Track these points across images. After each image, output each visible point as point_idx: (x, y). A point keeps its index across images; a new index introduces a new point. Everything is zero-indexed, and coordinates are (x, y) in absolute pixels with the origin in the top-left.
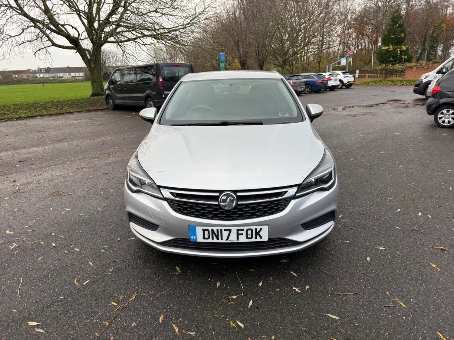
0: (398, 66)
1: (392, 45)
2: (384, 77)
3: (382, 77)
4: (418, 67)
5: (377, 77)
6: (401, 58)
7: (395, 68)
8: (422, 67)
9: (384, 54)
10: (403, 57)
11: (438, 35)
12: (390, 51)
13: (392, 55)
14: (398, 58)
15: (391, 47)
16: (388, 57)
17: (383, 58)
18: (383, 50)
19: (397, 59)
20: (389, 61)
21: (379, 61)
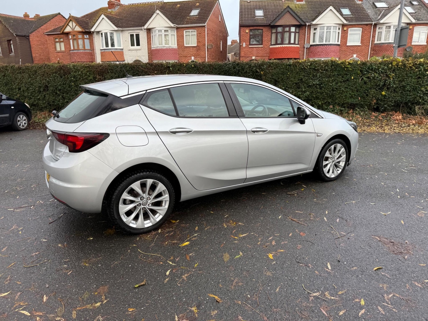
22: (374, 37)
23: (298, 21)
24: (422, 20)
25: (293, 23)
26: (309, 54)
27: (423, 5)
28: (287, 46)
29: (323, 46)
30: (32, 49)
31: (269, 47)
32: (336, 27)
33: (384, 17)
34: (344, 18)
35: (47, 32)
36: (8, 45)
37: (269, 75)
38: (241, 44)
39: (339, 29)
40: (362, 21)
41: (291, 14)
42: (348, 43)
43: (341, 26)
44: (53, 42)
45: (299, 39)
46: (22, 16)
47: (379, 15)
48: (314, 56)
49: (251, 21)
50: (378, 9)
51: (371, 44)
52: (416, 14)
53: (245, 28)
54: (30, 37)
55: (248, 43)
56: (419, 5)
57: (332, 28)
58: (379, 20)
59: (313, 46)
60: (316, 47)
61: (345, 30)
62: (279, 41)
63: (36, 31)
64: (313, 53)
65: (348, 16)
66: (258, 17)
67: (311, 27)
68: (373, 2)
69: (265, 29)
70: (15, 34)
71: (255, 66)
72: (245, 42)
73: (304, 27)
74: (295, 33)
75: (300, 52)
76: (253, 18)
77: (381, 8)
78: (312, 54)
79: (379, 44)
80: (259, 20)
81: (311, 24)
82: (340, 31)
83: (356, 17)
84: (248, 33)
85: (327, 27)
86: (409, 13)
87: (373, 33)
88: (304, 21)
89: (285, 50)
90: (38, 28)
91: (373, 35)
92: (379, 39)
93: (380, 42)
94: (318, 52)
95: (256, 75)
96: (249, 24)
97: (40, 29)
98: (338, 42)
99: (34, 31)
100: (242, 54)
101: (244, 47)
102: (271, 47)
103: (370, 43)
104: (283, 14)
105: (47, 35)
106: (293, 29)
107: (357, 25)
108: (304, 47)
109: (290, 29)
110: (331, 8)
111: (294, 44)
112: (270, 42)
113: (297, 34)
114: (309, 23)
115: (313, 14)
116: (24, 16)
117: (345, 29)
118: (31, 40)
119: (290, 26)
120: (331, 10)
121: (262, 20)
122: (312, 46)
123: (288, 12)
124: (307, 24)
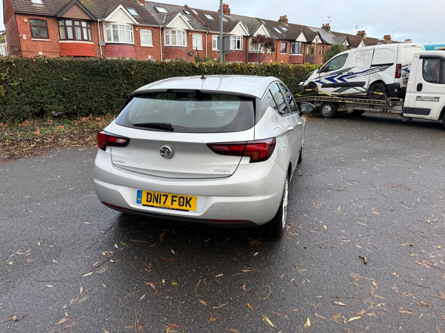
22: (163, 40)
23: (89, 16)
24: (197, 29)
25: (83, 17)
26: (106, 53)
27: (193, 15)
28: (81, 42)
29: (119, 45)
31: (59, 42)
32: (129, 26)
33: (169, 23)
34: (135, 18)
37: (139, 75)
38: (20, 36)
39: (131, 29)
40: (150, 23)
41: (79, 7)
42: (141, 44)
43: (133, 26)
45: (93, 36)
47: (163, 20)
48: (111, 55)
49: (29, 9)
50: (160, 14)
51: (162, 46)
52: (191, 22)
53: (22, 17)
55: (30, 36)
56: (190, 15)
57: (125, 27)
58: (164, 24)
59: (109, 45)
60: (112, 45)
61: (136, 31)
62: (70, 36)
64: (110, 51)
65: (137, 17)
66: (36, 5)
67: (103, 24)
68: (154, 7)
69: (49, 21)
71: (125, 65)
72: (25, 34)
73: (95, 23)
74: (87, 28)
75: (95, 50)
76: (30, 5)
77: (163, 14)
78: (109, 53)
79: (168, 47)
80: (38, 8)
81: (103, 21)
82: (133, 31)
83: (144, 19)
84: (27, 23)
85: (120, 25)
86: (188, 21)
87: (161, 36)
88: (95, 16)
89: (79, 47)
91: (162, 38)
92: (168, 42)
93: (169, 45)
94: (115, 51)
95: (126, 74)
96: (26, 12)
98: (132, 42)
100: (24, 48)
101: (24, 40)
102: (60, 42)
103: (160, 45)
104: (69, 6)
106: (84, 24)
107: (147, 27)
108: (99, 45)
109: (81, 24)
110: (121, 6)
111: (88, 40)
112: (59, 37)
113: (89, 30)
114: (100, 20)
115: (101, 10)
117: (137, 29)
119: (81, 20)
120: (121, 8)
121: (42, 9)
122: (107, 45)
123: (75, 5)
124: (99, 20)
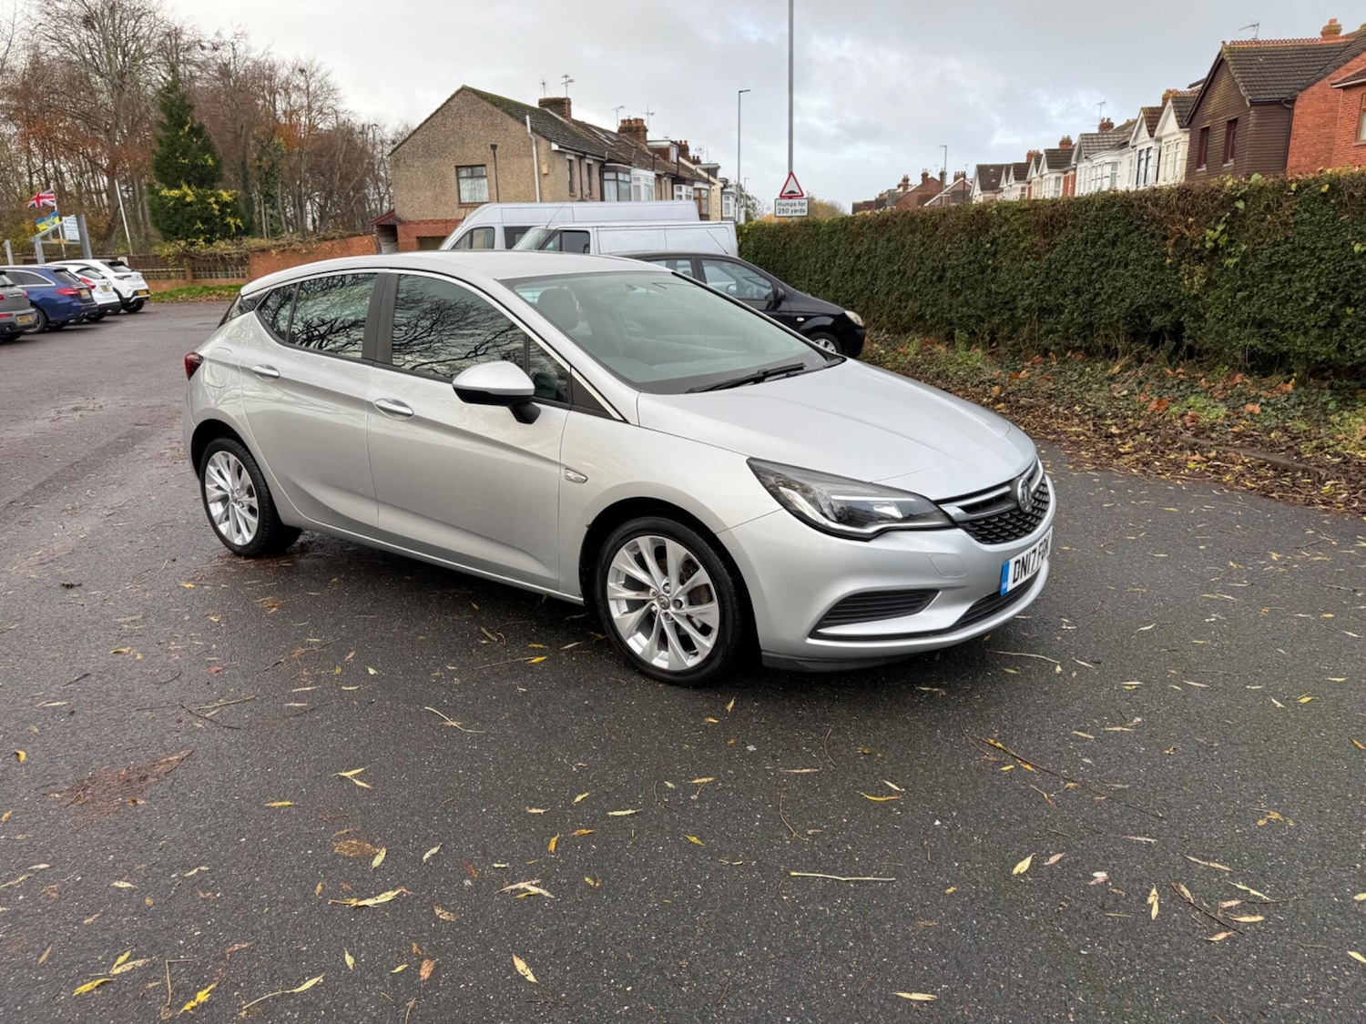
0: (222, 247)
1: (189, 187)
2: (189, 277)
3: (185, 278)
4: (282, 248)
5: (169, 277)
6: (226, 225)
7: (218, 251)
8: (294, 250)
9: (172, 211)
10: (230, 220)
11: (273, 165)
12: (190, 204)
13: (199, 214)
14: (216, 224)
15: (189, 192)
16: (188, 221)
17: (174, 222)
18: (166, 197)
19: (215, 229)
20: (194, 232)
21: (162, 229)
30: (1292, 142)
35: (1344, 81)
36: (1228, 134)
44: (1356, 112)
46: (1319, 36)
54: (1297, 104)
63: (1326, 81)
70: (1250, 101)
90: (1336, 68)
97: (1341, 70)
99: (1319, 80)
105: (1344, 88)
116: (1322, 33)
118: (1297, 111)
